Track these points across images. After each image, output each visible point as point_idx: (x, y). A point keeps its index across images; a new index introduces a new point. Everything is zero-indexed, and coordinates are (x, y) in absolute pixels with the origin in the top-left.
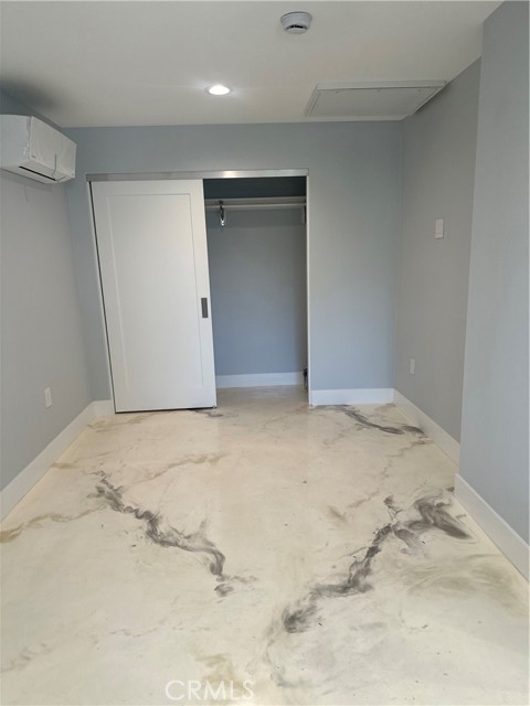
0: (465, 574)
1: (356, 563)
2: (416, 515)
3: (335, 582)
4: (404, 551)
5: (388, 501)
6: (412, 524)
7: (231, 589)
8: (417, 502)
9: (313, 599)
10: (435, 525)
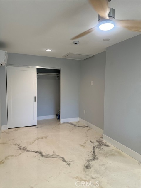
0: (113, 153)
1: (92, 154)
2: (98, 144)
3: (91, 158)
4: (100, 150)
5: (91, 141)
6: (98, 145)
7: (70, 164)
8: (96, 141)
9: (88, 162)
10: (102, 145)
